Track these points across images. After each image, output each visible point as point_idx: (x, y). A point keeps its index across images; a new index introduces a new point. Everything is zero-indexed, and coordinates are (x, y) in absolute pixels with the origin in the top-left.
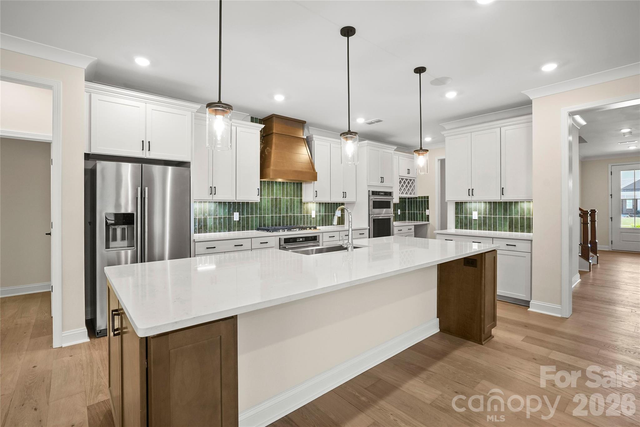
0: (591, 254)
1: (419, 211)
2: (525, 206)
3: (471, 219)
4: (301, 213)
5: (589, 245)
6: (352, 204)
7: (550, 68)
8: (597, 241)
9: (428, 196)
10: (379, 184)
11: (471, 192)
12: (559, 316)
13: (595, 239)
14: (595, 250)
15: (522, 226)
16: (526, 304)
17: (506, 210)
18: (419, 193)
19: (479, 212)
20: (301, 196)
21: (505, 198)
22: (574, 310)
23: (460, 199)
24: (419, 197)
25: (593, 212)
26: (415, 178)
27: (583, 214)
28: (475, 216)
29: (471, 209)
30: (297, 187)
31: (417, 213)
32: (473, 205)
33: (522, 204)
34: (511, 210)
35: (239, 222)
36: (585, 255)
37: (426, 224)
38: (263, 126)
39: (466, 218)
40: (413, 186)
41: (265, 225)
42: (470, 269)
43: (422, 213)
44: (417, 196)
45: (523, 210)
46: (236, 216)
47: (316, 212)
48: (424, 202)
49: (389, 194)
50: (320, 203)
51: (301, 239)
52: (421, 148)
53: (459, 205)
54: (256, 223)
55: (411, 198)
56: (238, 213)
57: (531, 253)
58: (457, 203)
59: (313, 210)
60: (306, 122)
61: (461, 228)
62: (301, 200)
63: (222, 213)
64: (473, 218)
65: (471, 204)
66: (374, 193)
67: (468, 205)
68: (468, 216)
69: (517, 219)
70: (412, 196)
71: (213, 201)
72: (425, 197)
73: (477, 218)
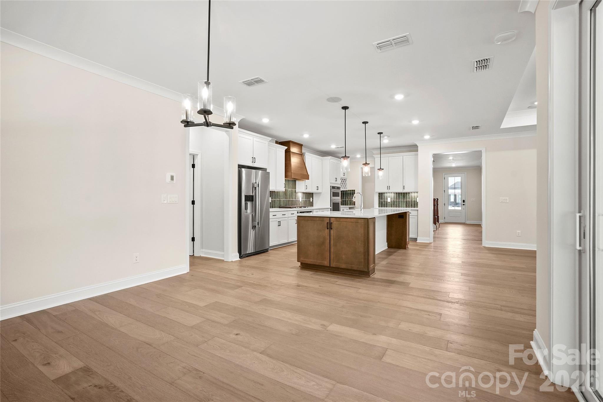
0: (437, 223)
1: (349, 199)
2: (413, 195)
4: (295, 199)
5: (436, 217)
6: (319, 194)
7: (427, 137)
8: (439, 215)
9: (355, 190)
10: (334, 182)
11: (388, 188)
12: (429, 242)
13: (438, 214)
14: (438, 222)
15: (412, 205)
16: (416, 239)
17: (404, 197)
18: (349, 188)
19: (391, 198)
20: (296, 189)
21: (405, 191)
22: (434, 241)
23: (381, 191)
24: (349, 190)
25: (438, 199)
26: (347, 178)
27: (434, 200)
28: (389, 200)
29: (387, 196)
30: (294, 183)
31: (347, 200)
32: (389, 195)
33: (411, 194)
34: (406, 197)
35: (271, 203)
36: (435, 223)
37: (354, 207)
38: (286, 148)
39: (384, 201)
40: (345, 183)
41: (281, 205)
42: (401, 219)
43: (351, 200)
44: (347, 190)
45: (412, 196)
47: (302, 198)
48: (352, 193)
49: (338, 188)
50: (303, 193)
52: (381, 168)
53: (381, 195)
54: (277, 205)
55: (343, 191)
57: (417, 216)
58: (379, 193)
59: (300, 197)
61: (382, 207)
64: (388, 201)
65: (386, 194)
66: (333, 188)
69: (409, 201)
70: (345, 190)
72: (352, 190)
73: (390, 201)
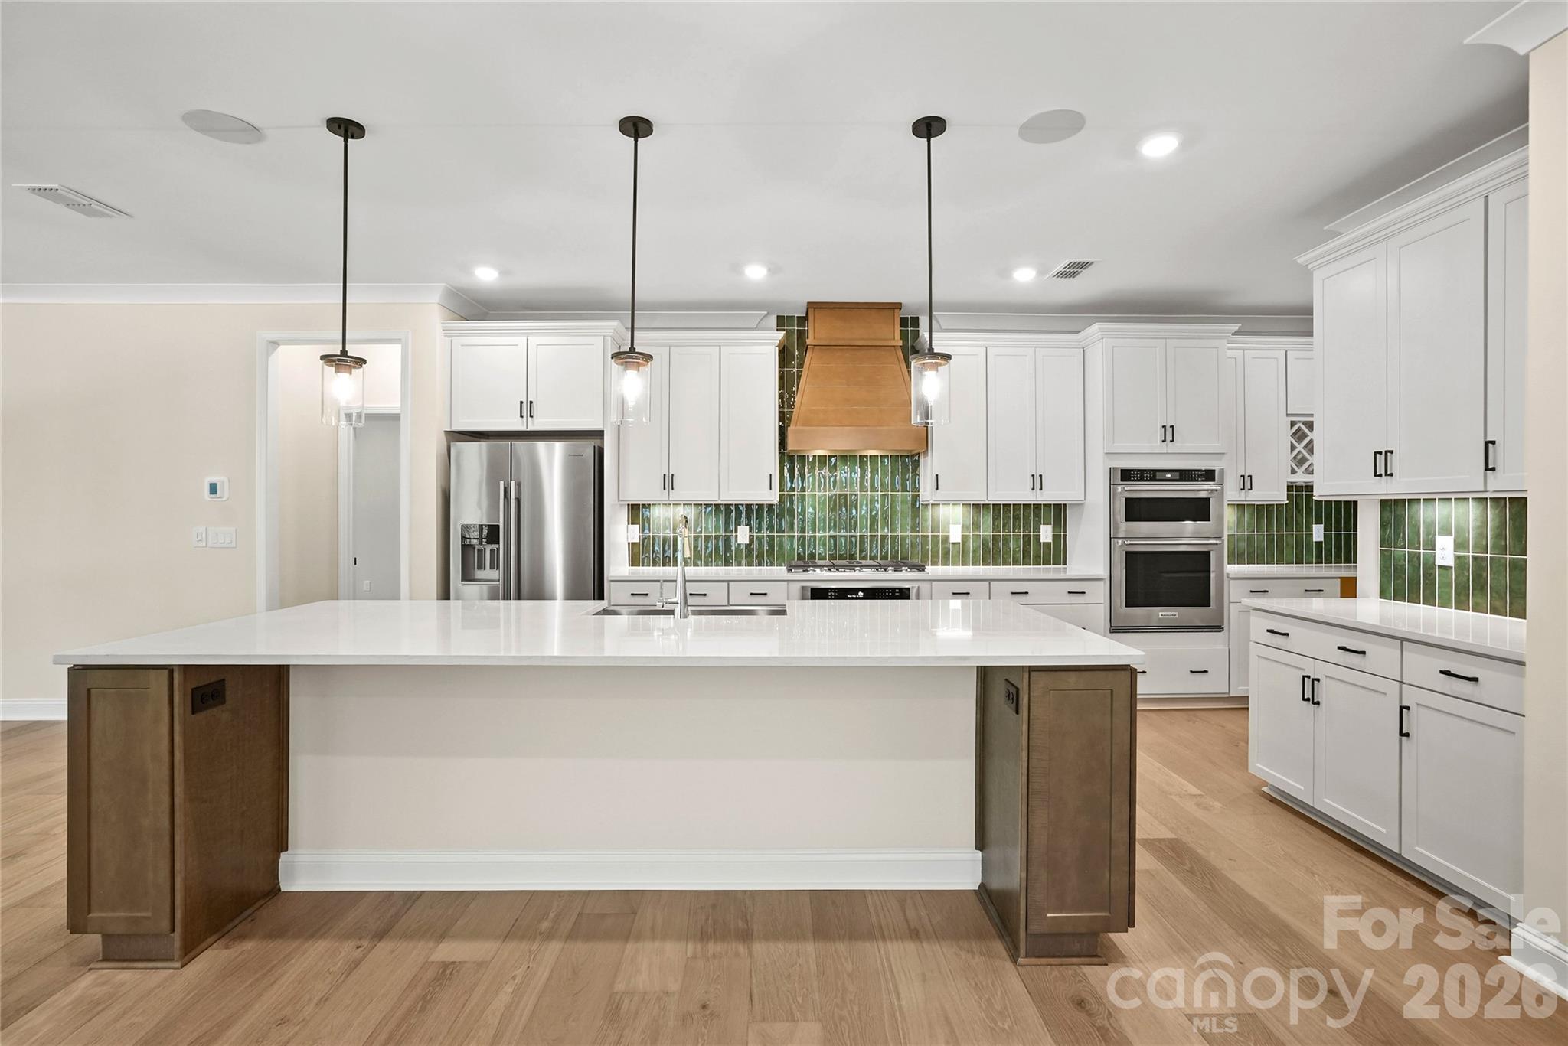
3: (1430, 566)
4: (914, 529)
10: (1157, 445)
19: (1460, 540)
20: (915, 489)
28: (1445, 552)
29: (1430, 526)
30: (905, 466)
32: (1439, 511)
35: (748, 546)
38: (783, 335)
39: (1415, 559)
46: (743, 535)
47: (964, 527)
49: (1204, 476)
50: (976, 506)
51: (860, 593)
53: (1393, 513)
56: (748, 527)
58: (1385, 504)
59: (953, 524)
60: (901, 303)
61: (1399, 596)
62: (916, 498)
63: (712, 526)
64: (1438, 563)
65: (1429, 505)
66: (1127, 475)
67: (1423, 513)
68: (1422, 551)
71: (693, 503)
73: (1450, 562)
